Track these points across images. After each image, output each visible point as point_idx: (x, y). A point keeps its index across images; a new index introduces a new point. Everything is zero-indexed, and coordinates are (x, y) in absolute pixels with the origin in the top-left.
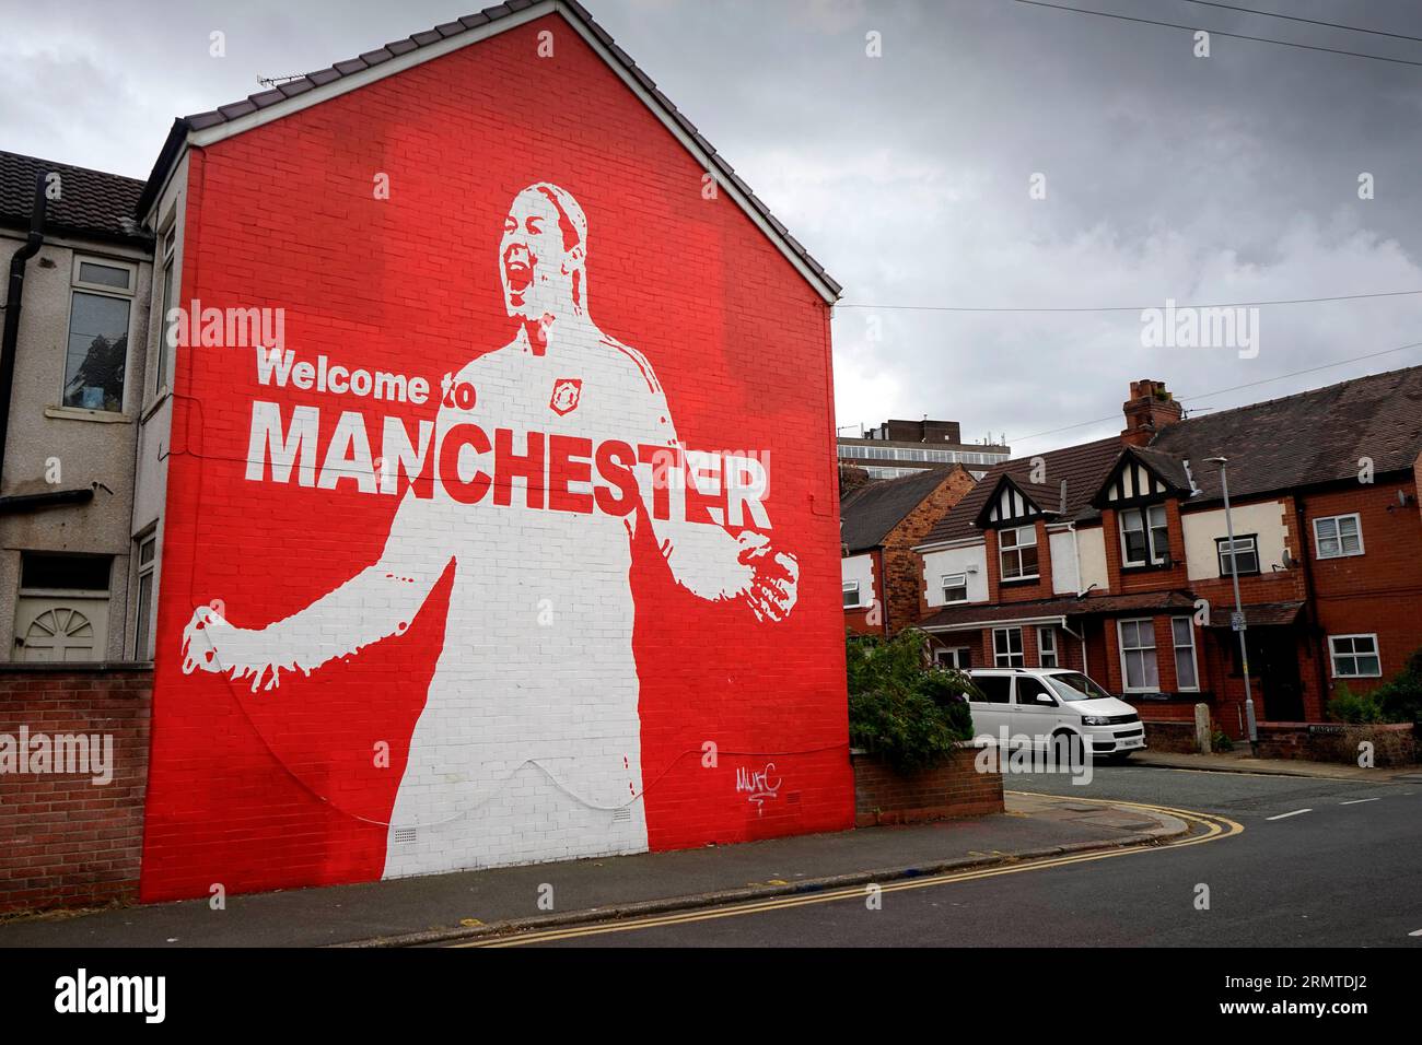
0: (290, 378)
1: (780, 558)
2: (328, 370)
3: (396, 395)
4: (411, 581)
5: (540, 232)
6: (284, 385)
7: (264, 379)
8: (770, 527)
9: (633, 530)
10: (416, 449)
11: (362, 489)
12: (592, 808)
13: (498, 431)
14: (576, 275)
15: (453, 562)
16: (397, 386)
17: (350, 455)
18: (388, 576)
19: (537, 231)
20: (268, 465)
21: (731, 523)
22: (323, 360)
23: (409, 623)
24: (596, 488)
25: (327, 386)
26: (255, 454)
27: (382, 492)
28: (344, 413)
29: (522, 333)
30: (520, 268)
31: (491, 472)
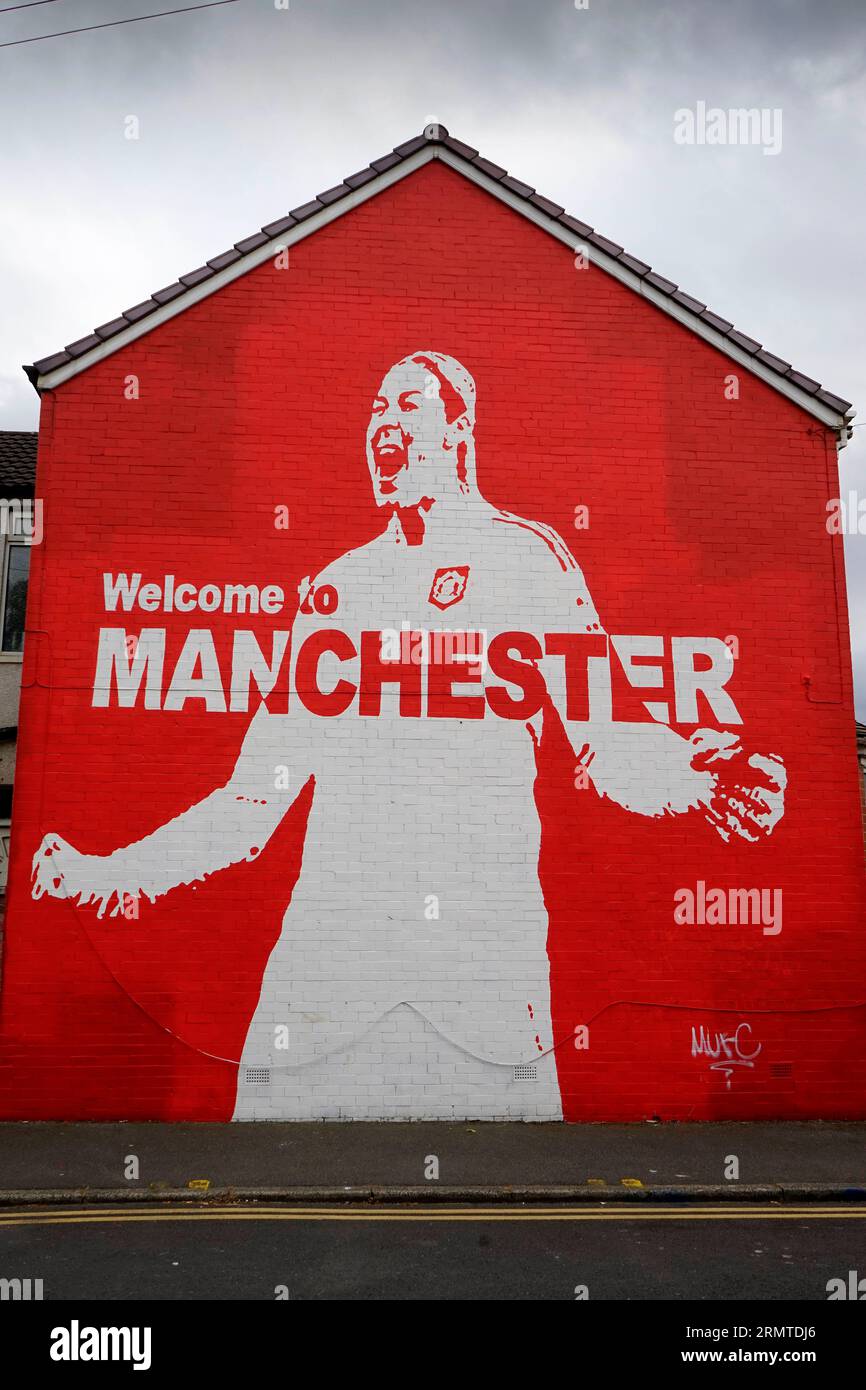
0: (136, 601)
1: (756, 761)
2: (175, 588)
3: (248, 606)
4: (264, 802)
5: (415, 407)
6: (130, 609)
7: (110, 605)
8: (741, 722)
9: (539, 734)
10: (269, 662)
11: (210, 708)
12: (483, 1062)
13: (365, 635)
14: (462, 449)
15: (312, 781)
16: (248, 597)
17: (197, 674)
18: (238, 798)
19: (413, 406)
20: (114, 691)
21: (680, 719)
22: (170, 580)
23: (261, 848)
24: (488, 690)
25: (174, 606)
26: (102, 680)
27: (231, 710)
28: (192, 631)
29: (395, 523)
30: (392, 451)
31: (356, 680)
